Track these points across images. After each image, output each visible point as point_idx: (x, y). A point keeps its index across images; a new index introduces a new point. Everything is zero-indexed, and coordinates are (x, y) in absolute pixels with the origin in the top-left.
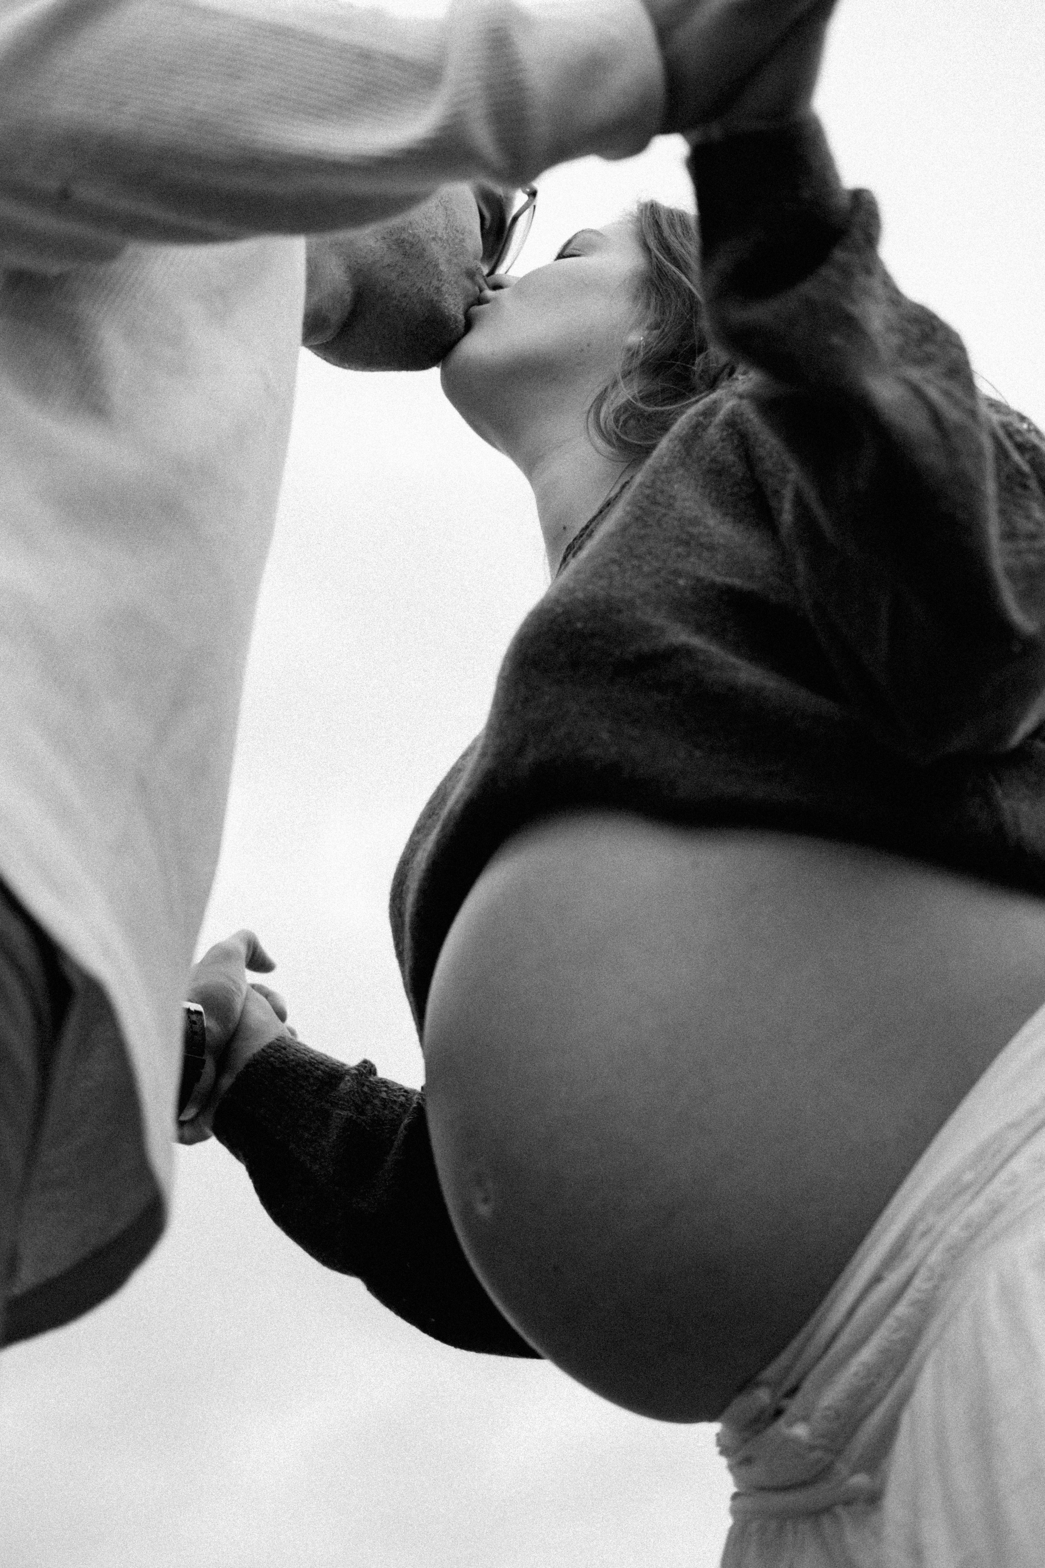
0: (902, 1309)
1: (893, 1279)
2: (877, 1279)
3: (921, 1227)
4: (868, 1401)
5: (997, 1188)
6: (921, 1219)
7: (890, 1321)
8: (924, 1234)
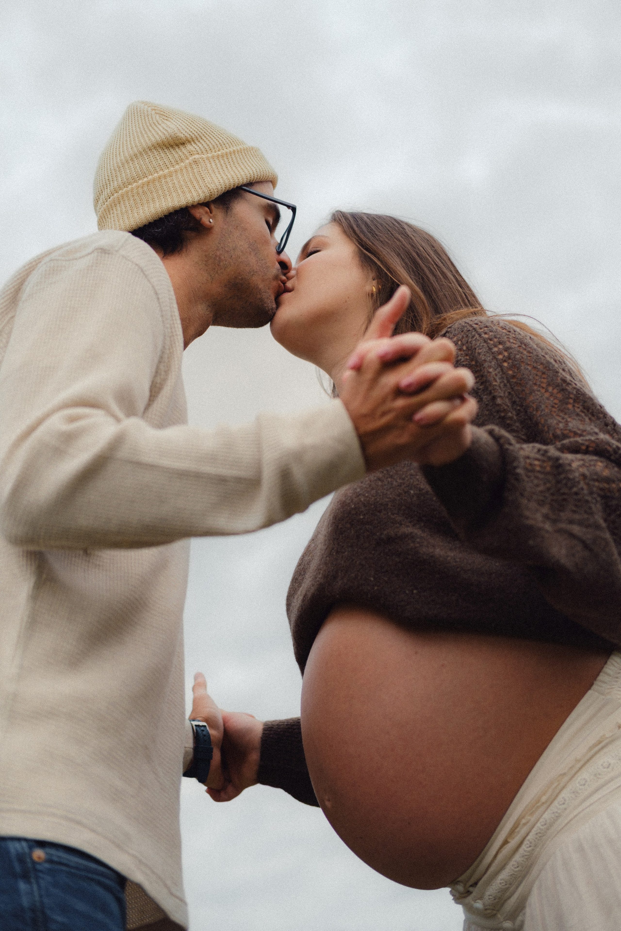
0: (517, 857)
1: (513, 843)
2: (506, 842)
3: (524, 821)
4: (508, 894)
5: (556, 806)
6: (523, 817)
7: (513, 862)
8: (525, 824)
